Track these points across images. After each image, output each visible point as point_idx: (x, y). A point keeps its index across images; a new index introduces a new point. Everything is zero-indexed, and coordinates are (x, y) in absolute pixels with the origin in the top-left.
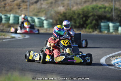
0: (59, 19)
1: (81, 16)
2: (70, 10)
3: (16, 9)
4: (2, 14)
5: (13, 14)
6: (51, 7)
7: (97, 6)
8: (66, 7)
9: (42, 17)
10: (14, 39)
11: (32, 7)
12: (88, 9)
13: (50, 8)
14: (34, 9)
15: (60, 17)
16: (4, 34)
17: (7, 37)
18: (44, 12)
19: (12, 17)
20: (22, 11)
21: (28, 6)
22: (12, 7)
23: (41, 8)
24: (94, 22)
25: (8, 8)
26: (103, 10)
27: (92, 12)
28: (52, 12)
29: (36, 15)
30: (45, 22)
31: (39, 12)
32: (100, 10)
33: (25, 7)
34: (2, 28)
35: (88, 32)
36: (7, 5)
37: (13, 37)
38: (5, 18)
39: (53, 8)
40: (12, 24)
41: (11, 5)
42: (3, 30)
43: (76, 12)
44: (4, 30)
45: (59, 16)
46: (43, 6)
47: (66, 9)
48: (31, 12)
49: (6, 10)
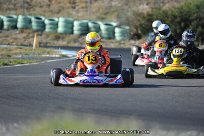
0: (141, 25)
1: (178, 19)
2: (160, 9)
3: (68, 8)
4: (46, 18)
5: (63, 17)
6: (126, 4)
8: (152, 5)
9: (112, 21)
10: (64, 59)
11: (96, 4)
13: (126, 7)
14: (99, 9)
15: (143, 22)
16: (48, 50)
17: (54, 56)
18: (116, 13)
19: (61, 21)
20: (78, 12)
21: (89, 4)
22: (62, 5)
23: (111, 7)
25: (55, 6)
27: (197, 12)
28: (129, 14)
29: (102, 19)
30: (117, 30)
31: (107, 14)
33: (84, 5)
34: (44, 41)
36: (53, 2)
37: (64, 56)
38: (51, 24)
39: (130, 7)
40: (61, 34)
41: (59, 3)
42: (47, 43)
43: (170, 13)
44: (48, 45)
45: (141, 19)
46: (113, 4)
47: (152, 8)
48: (94, 13)
49: (51, 11)
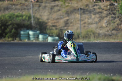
7: (14, 15)
12: (6, 18)
24: (13, 30)
26: (20, 18)
32: (18, 18)
35: (8, 41)
